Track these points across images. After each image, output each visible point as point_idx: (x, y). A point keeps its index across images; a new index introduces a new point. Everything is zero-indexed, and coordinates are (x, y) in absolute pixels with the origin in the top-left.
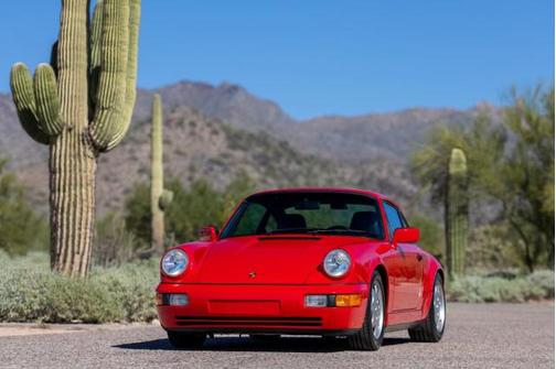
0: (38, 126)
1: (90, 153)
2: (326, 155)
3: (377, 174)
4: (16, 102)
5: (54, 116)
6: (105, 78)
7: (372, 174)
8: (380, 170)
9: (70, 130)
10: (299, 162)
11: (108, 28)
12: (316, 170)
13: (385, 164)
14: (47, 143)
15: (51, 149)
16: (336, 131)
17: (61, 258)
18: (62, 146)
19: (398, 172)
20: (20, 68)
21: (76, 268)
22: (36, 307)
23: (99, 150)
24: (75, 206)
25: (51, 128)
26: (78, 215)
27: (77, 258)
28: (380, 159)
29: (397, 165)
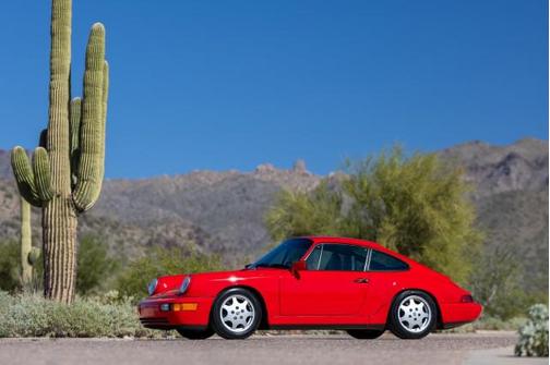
0: (33, 194)
1: (73, 213)
2: (115, 218)
3: (164, 234)
4: (16, 176)
5: (48, 186)
6: (84, 157)
7: (159, 235)
8: (167, 232)
9: (58, 196)
10: (90, 224)
11: (85, 120)
12: (107, 231)
13: (173, 225)
14: (40, 206)
15: (43, 210)
16: (124, 193)
17: (53, 291)
18: (53, 208)
19: (184, 233)
20: (19, 150)
21: (64, 299)
22: (46, 326)
23: (80, 211)
24: (63, 253)
25: (45, 195)
26: (65, 260)
27: (65, 291)
28: (167, 221)
29: (184, 226)
